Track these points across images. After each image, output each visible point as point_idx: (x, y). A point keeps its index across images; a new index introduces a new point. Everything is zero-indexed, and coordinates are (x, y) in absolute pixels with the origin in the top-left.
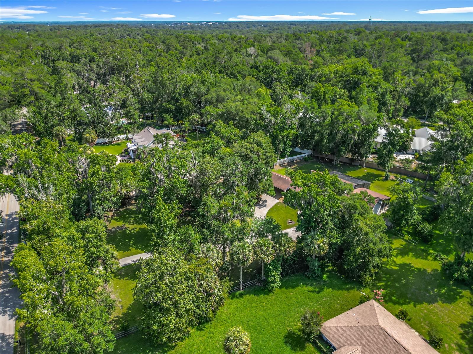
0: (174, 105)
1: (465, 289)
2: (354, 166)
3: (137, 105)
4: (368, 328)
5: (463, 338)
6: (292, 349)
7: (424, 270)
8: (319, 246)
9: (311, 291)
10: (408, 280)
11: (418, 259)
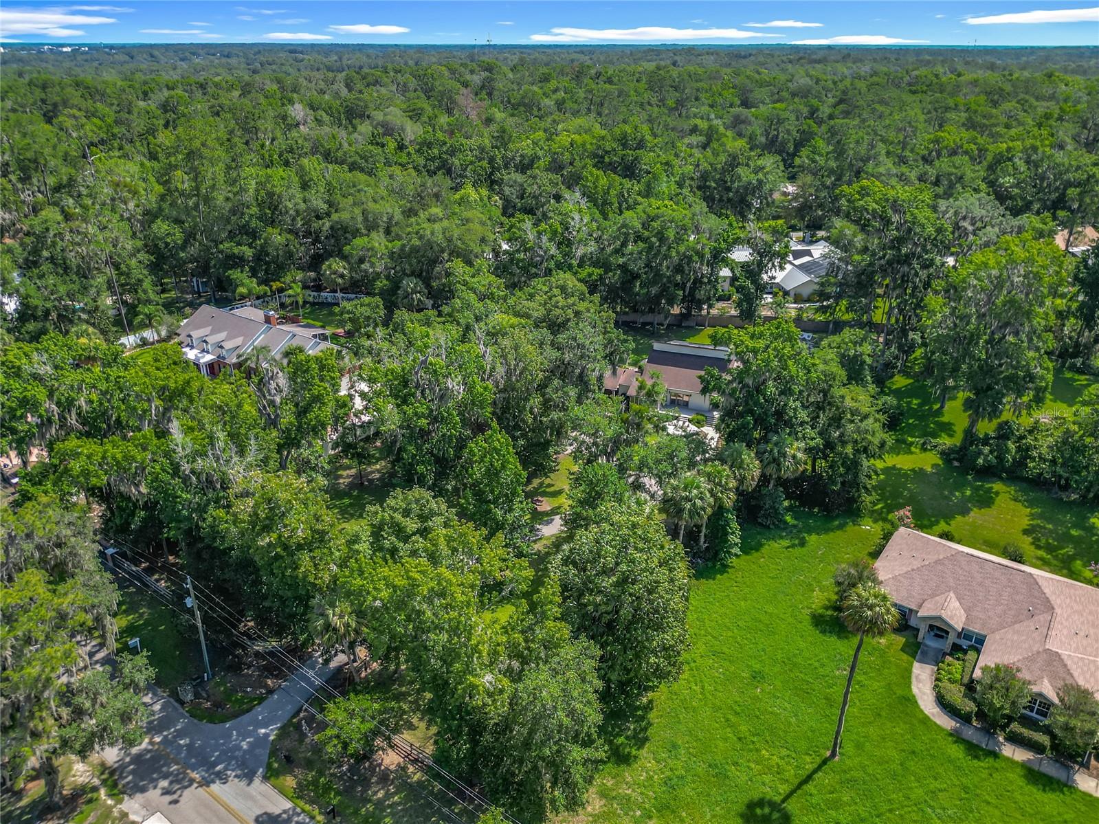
0: (250, 246)
1: (993, 482)
2: (688, 327)
3: (142, 256)
4: (946, 562)
5: (1038, 547)
6: (839, 638)
7: (921, 469)
8: (794, 457)
9: (788, 547)
10: (909, 490)
11: (900, 456)
